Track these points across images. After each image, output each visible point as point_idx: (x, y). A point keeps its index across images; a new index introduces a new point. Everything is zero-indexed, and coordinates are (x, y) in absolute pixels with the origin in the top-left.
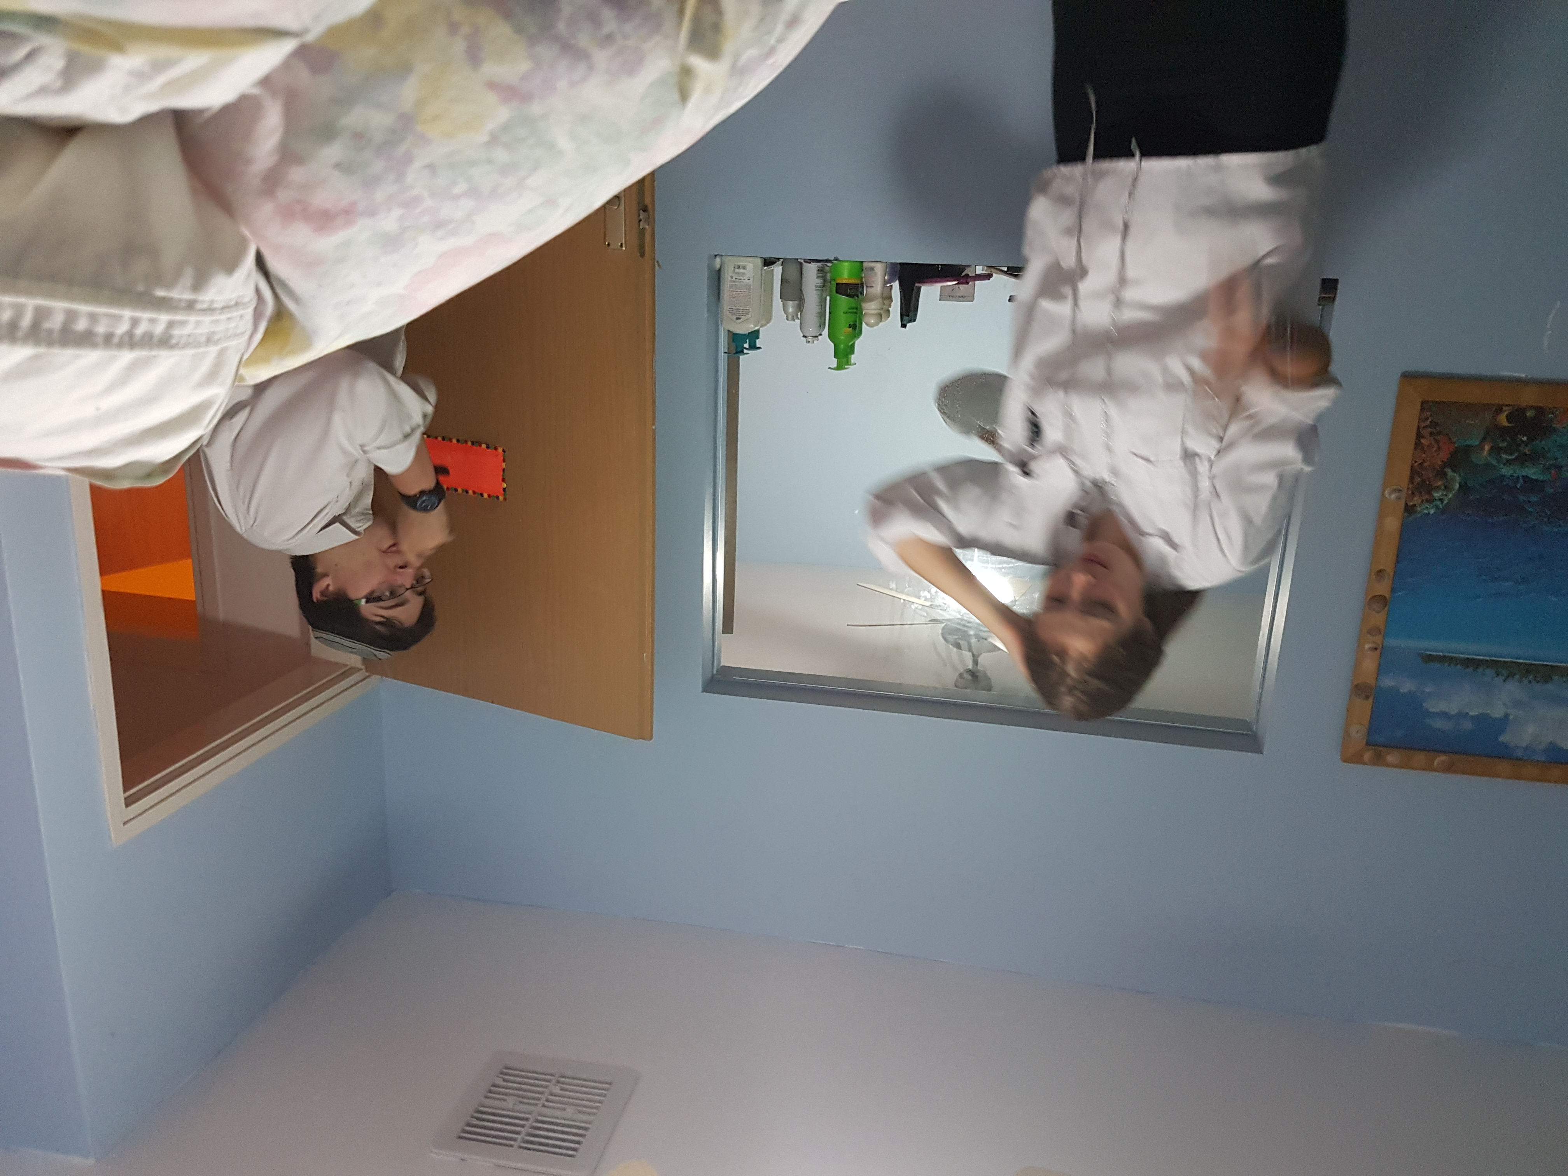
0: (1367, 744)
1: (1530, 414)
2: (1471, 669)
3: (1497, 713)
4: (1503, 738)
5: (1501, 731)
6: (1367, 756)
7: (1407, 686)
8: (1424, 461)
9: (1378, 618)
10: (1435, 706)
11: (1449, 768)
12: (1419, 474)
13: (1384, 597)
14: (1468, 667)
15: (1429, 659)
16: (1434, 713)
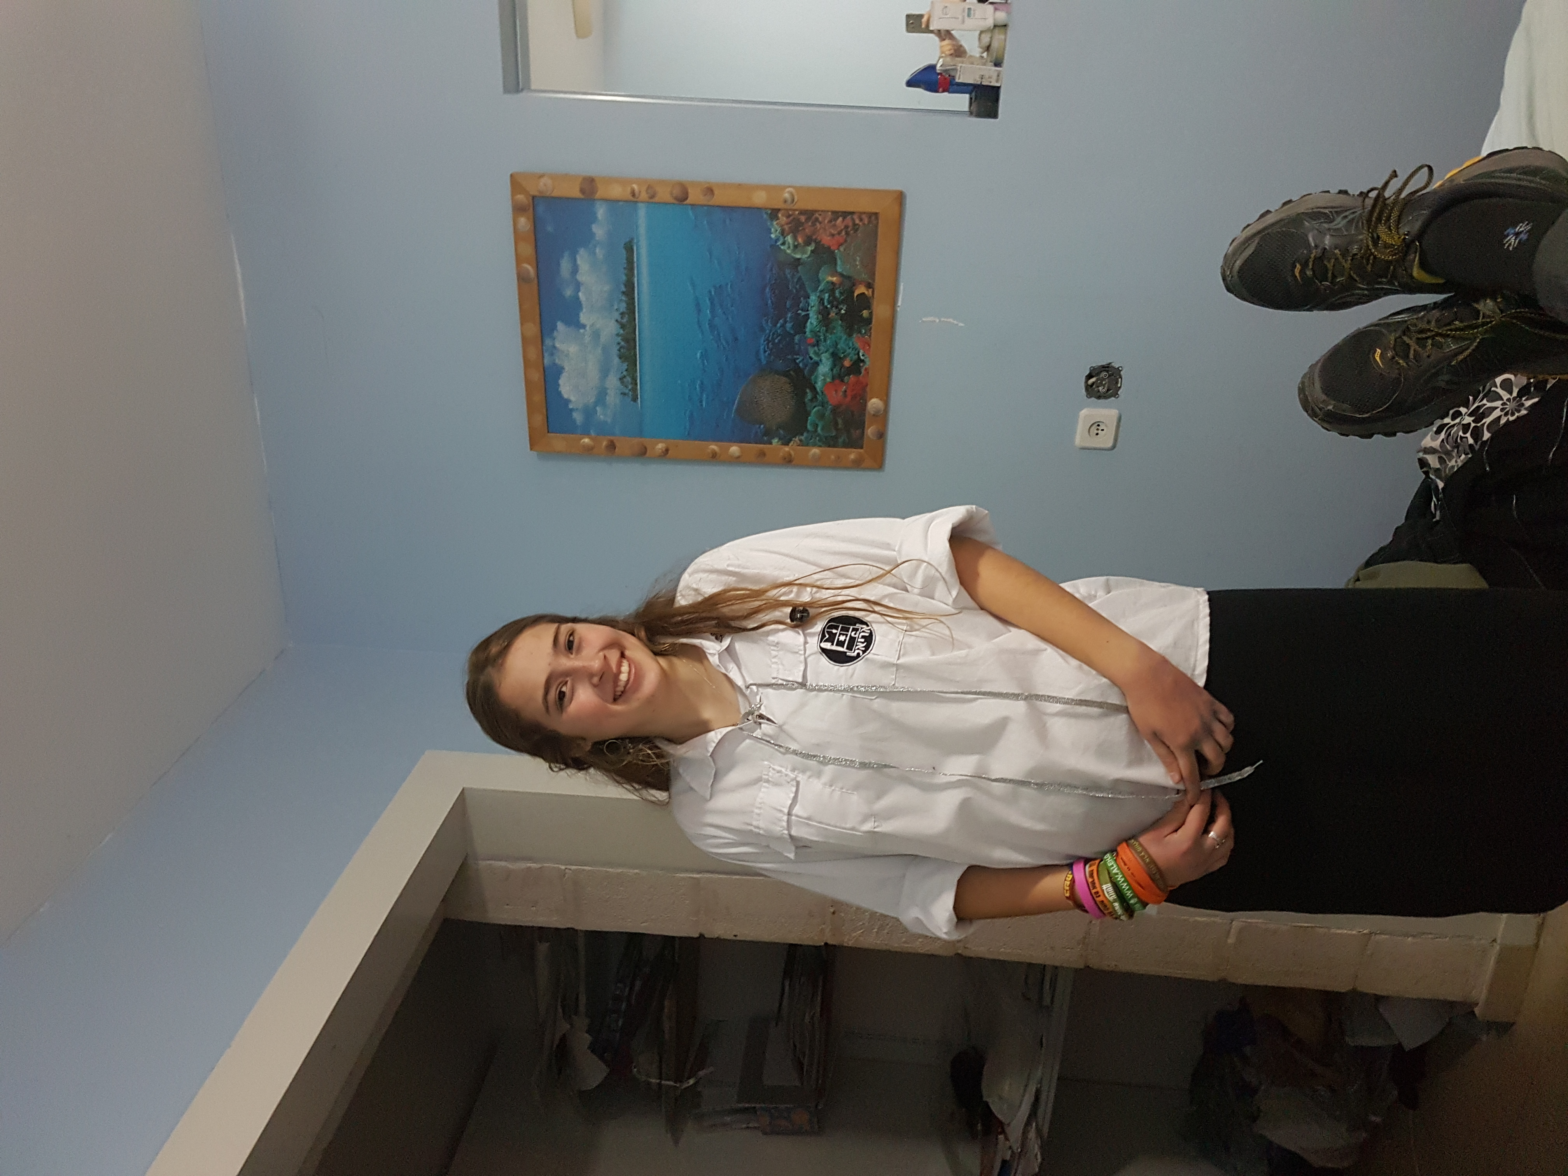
0: (534, 197)
1: (865, 313)
2: (624, 289)
3: (583, 318)
4: (560, 326)
5: (568, 323)
6: (521, 197)
7: (599, 231)
8: (820, 223)
9: (664, 195)
10: (583, 260)
11: (522, 278)
12: (807, 220)
13: (687, 199)
14: (626, 286)
15: (629, 248)
16: (575, 260)
